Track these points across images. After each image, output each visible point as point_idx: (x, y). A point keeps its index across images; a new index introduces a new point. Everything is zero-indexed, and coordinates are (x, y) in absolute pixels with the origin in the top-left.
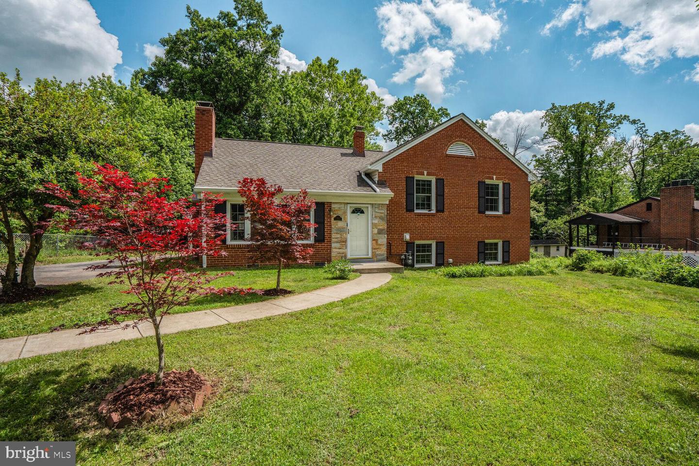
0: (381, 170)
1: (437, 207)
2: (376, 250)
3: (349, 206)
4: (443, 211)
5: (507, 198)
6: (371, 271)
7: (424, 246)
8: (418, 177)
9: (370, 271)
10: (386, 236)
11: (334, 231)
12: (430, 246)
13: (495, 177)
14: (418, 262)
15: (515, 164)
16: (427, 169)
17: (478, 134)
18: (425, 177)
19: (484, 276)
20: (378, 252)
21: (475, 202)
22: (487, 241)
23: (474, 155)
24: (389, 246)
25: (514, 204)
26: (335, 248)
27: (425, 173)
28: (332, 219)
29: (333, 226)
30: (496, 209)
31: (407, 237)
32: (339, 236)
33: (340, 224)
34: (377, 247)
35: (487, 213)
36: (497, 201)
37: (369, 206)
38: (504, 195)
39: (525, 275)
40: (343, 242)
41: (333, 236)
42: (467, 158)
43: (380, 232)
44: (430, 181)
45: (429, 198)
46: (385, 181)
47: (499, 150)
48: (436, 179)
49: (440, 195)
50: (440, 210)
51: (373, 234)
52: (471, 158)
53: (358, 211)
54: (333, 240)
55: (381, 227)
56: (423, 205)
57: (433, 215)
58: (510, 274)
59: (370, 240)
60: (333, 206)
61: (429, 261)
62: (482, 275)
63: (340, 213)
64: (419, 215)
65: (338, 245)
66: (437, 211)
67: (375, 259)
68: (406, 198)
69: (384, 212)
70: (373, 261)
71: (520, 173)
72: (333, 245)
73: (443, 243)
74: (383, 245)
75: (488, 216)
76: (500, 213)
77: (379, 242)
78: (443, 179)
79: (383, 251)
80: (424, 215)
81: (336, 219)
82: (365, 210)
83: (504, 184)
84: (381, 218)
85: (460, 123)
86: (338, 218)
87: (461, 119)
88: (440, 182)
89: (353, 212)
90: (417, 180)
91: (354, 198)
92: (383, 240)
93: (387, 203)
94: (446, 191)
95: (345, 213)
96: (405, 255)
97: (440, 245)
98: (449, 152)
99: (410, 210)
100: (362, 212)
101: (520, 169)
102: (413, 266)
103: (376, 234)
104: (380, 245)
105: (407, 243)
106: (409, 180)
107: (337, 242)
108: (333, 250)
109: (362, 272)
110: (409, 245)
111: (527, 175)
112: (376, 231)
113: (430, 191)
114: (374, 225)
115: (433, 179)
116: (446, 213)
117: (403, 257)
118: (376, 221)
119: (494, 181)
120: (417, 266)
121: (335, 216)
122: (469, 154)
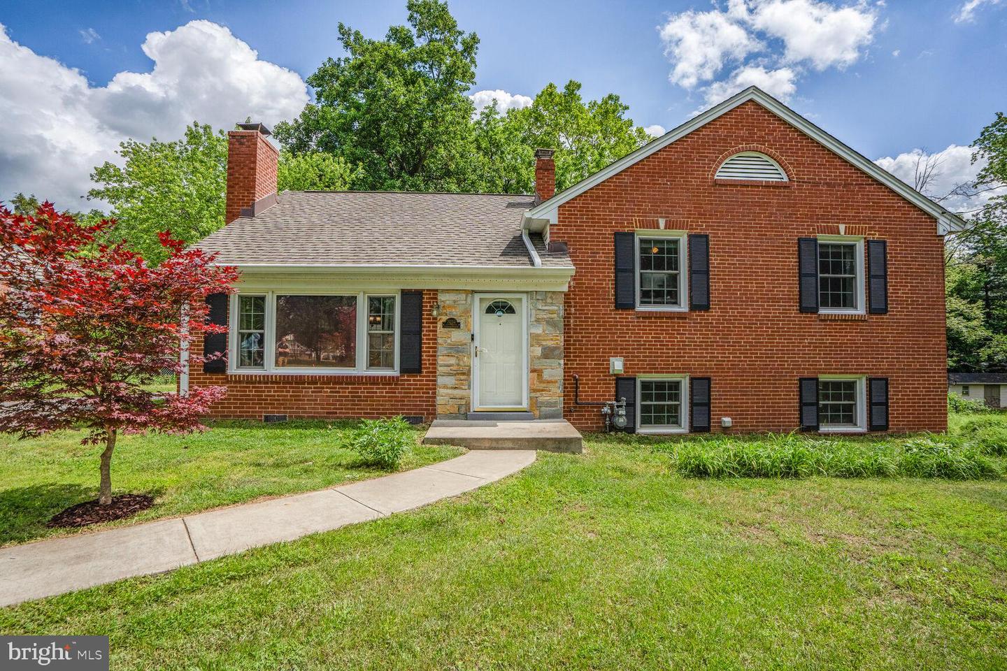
0: (554, 220)
1: (691, 297)
2: (538, 394)
3: (477, 297)
4: (706, 308)
5: (878, 276)
6: (496, 444)
7: (660, 385)
8: (642, 233)
9: (494, 445)
10: (562, 362)
11: (441, 350)
12: (676, 386)
13: (842, 227)
14: (646, 421)
15: (899, 195)
16: (666, 214)
17: (796, 130)
18: (662, 232)
19: (796, 475)
20: (544, 398)
21: (789, 287)
22: (823, 378)
23: (786, 179)
24: (572, 385)
25: (898, 291)
26: (445, 387)
27: (662, 222)
28: (439, 325)
29: (440, 341)
30: (849, 302)
31: (617, 365)
32: (453, 361)
33: (456, 336)
34: (542, 386)
35: (823, 311)
36: (849, 284)
37: (524, 297)
38: (868, 269)
39: (930, 476)
40: (464, 374)
41: (441, 360)
42: (768, 186)
43: (548, 353)
44: (676, 242)
45: (674, 280)
46: (566, 244)
47: (852, 165)
48: (689, 236)
49: (700, 272)
50: (700, 305)
51: (532, 359)
52: (777, 186)
53: (501, 308)
54: (440, 369)
55: (550, 343)
56: (659, 294)
57: (681, 316)
58: (881, 472)
59: (525, 371)
60: (441, 297)
61: (675, 421)
62: (790, 471)
63: (456, 313)
64: (647, 316)
65: (450, 381)
66: (693, 307)
67: (537, 413)
68: (616, 280)
69: (558, 308)
70: (531, 418)
71: (914, 214)
72: (441, 380)
73: (709, 379)
74: (556, 382)
75: (824, 319)
76: (860, 310)
77: (546, 375)
78: (707, 236)
79: (555, 396)
80: (660, 316)
81: (446, 325)
82: (515, 305)
83: (868, 243)
84: (550, 323)
85: (750, 109)
86: (452, 324)
87: (751, 100)
88: (699, 244)
89: (490, 310)
90: (642, 241)
91: (487, 280)
92: (555, 371)
93: (565, 289)
94: (714, 261)
95: (467, 312)
96: (612, 407)
97: (701, 384)
98: (720, 175)
99: (623, 304)
100: (511, 310)
101: (915, 206)
102: (631, 430)
103: (539, 358)
104: (549, 382)
105: (618, 379)
106: (623, 240)
107: (449, 375)
108: (441, 391)
109: (471, 444)
110: (623, 384)
111: (935, 220)
112: (538, 351)
113: (674, 264)
114: (535, 340)
115: (682, 237)
116: (715, 312)
117: (606, 410)
118: (538, 330)
119: (842, 237)
120: (643, 430)
121: (444, 318)
122: (772, 178)
